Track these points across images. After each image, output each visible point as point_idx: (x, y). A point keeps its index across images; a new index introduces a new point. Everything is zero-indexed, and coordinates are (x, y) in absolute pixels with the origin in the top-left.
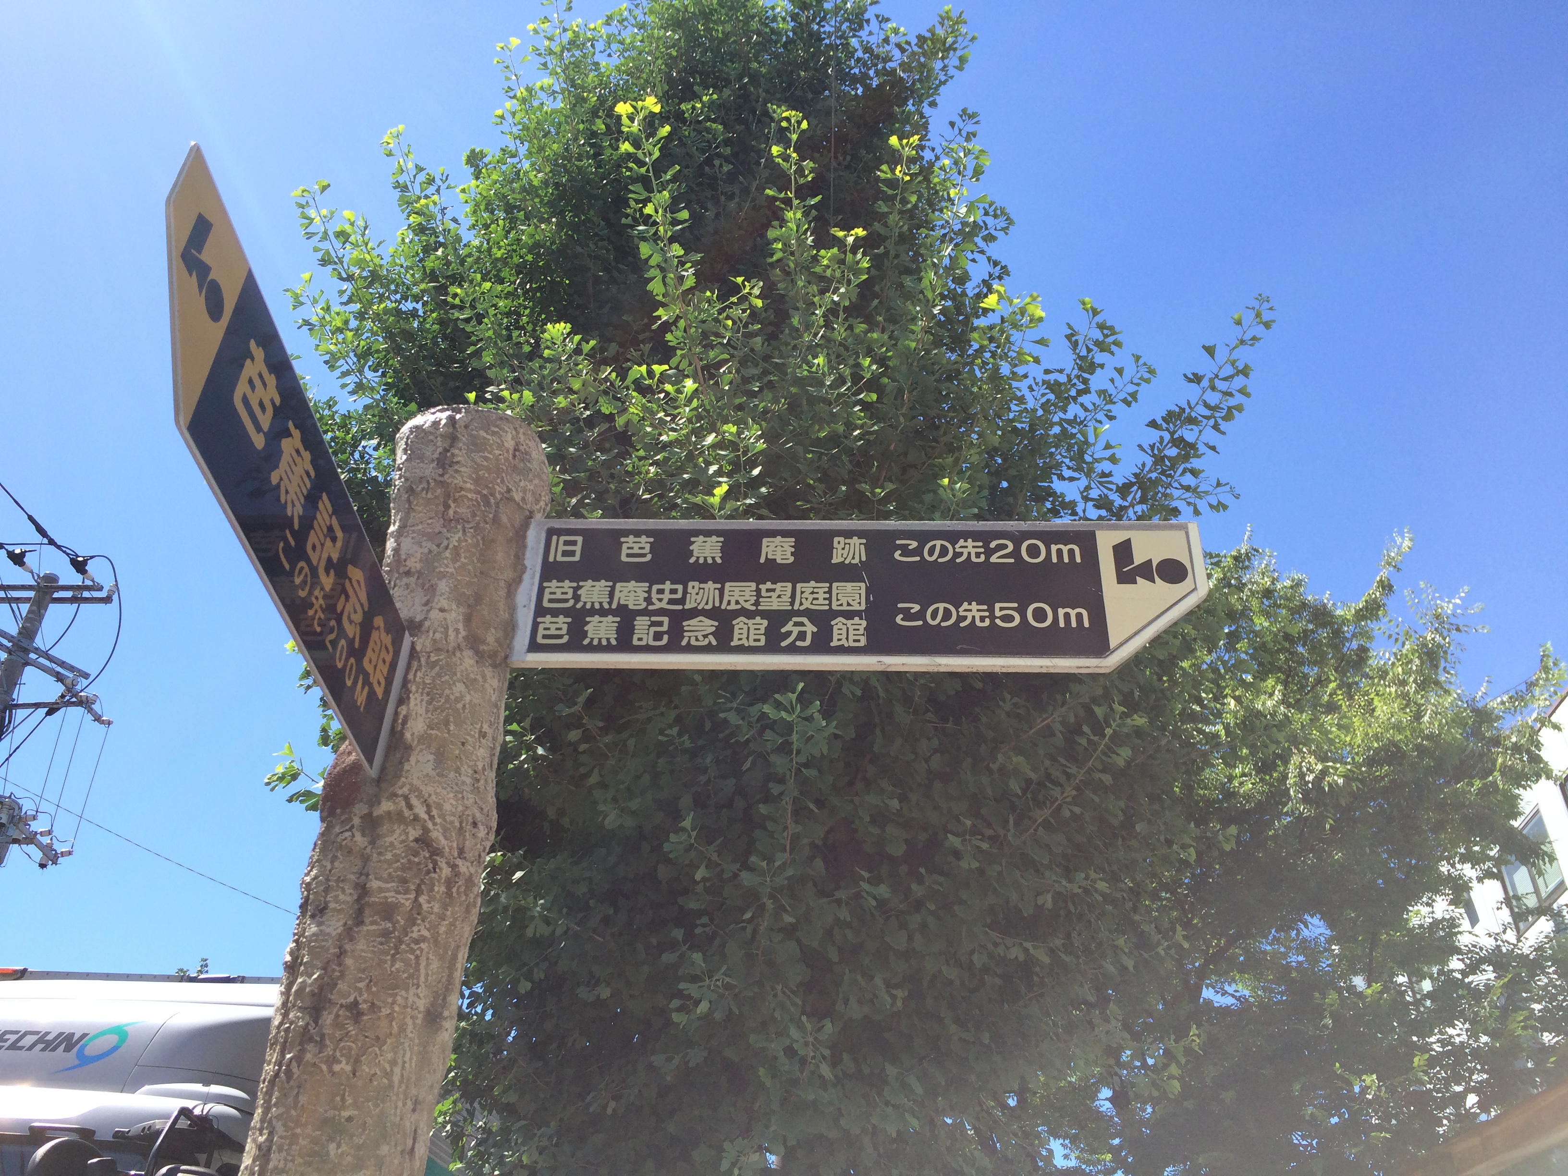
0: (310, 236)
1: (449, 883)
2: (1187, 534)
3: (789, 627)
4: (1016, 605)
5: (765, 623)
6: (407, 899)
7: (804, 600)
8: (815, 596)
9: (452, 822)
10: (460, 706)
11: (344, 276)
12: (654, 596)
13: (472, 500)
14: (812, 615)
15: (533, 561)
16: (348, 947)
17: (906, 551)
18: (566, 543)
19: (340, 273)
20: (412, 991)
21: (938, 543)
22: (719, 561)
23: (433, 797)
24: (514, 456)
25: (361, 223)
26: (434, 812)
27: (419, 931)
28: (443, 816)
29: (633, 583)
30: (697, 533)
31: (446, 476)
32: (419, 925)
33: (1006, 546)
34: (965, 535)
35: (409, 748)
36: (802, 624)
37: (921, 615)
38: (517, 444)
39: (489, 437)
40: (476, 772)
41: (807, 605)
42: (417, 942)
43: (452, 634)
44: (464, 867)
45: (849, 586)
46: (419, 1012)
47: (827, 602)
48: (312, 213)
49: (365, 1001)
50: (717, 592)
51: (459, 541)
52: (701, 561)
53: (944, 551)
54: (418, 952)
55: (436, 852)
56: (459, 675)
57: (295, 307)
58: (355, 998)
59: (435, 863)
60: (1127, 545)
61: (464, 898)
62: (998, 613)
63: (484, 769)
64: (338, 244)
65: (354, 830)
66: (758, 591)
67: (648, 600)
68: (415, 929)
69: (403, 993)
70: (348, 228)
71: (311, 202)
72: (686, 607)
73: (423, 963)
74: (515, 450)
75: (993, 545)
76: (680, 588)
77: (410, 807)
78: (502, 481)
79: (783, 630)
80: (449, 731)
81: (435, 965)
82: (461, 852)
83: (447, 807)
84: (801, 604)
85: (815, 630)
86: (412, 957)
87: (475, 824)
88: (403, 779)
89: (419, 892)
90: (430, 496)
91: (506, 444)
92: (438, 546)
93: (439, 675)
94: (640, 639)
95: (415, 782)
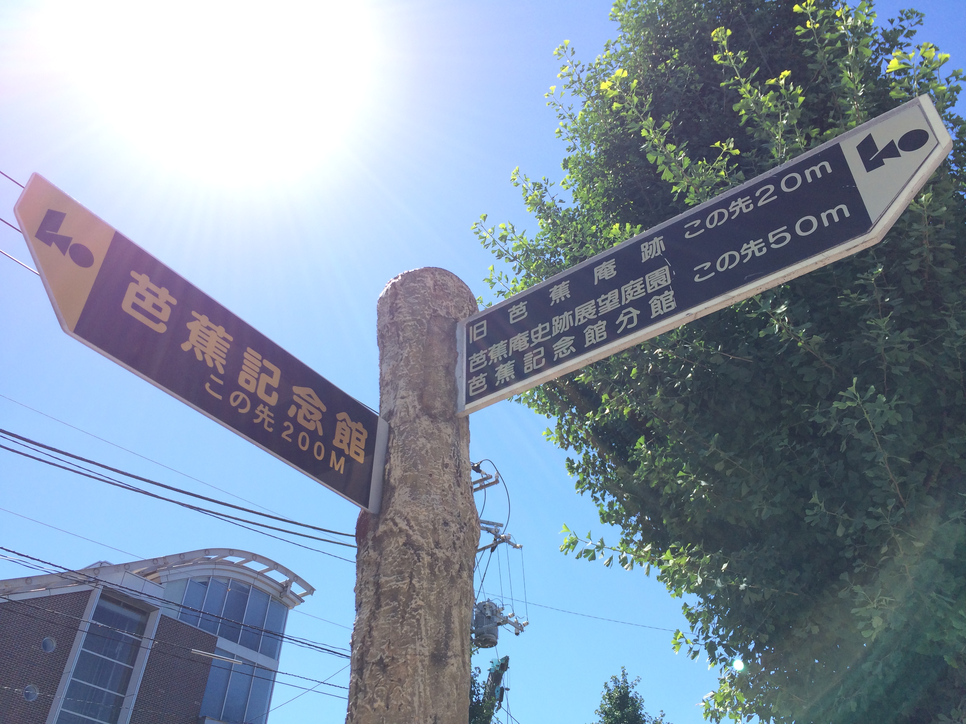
0: (487, 246)
1: (431, 567)
2: (920, 106)
3: (621, 318)
4: (785, 227)
5: (605, 323)
6: (404, 584)
7: (628, 296)
8: (635, 290)
9: (426, 527)
10: (423, 452)
11: (512, 259)
12: (533, 336)
13: (412, 326)
14: (634, 304)
15: (462, 348)
16: (373, 624)
17: (693, 230)
18: (478, 328)
19: (509, 258)
20: (418, 644)
21: (716, 213)
22: (568, 296)
23: (411, 514)
24: (435, 290)
25: (510, 227)
26: (413, 523)
27: (416, 602)
28: (419, 524)
29: (519, 334)
30: (552, 285)
31: (394, 319)
32: (415, 598)
33: (768, 190)
34: (734, 198)
35: (393, 489)
36: (630, 312)
37: (713, 268)
38: (435, 282)
39: (416, 285)
40: (443, 491)
41: (630, 298)
42: (416, 610)
43: (411, 410)
44: (440, 553)
45: (657, 272)
46: (426, 657)
47: (644, 290)
48: (484, 234)
49: (387, 657)
50: (571, 317)
51: (409, 353)
52: (558, 302)
53: (721, 215)
54: (418, 617)
55: (418, 549)
56: (420, 434)
58: (381, 657)
59: (419, 556)
60: (869, 139)
61: (445, 574)
62: (772, 240)
63: (450, 486)
64: (502, 243)
65: (369, 549)
66: (597, 304)
67: (530, 341)
68: (413, 602)
69: (412, 646)
70: (505, 233)
72: (553, 335)
73: (422, 622)
74: (435, 286)
75: (757, 194)
76: (547, 325)
77: (396, 524)
78: (429, 307)
79: (617, 323)
80: (418, 470)
81: (432, 622)
82: (437, 545)
83: (421, 517)
84: (626, 299)
85: (638, 312)
86: (414, 621)
87: (446, 524)
88: (391, 508)
89: (411, 577)
90: (390, 334)
91: (427, 285)
92: (397, 361)
93: (407, 437)
94: (528, 368)
95: (398, 508)
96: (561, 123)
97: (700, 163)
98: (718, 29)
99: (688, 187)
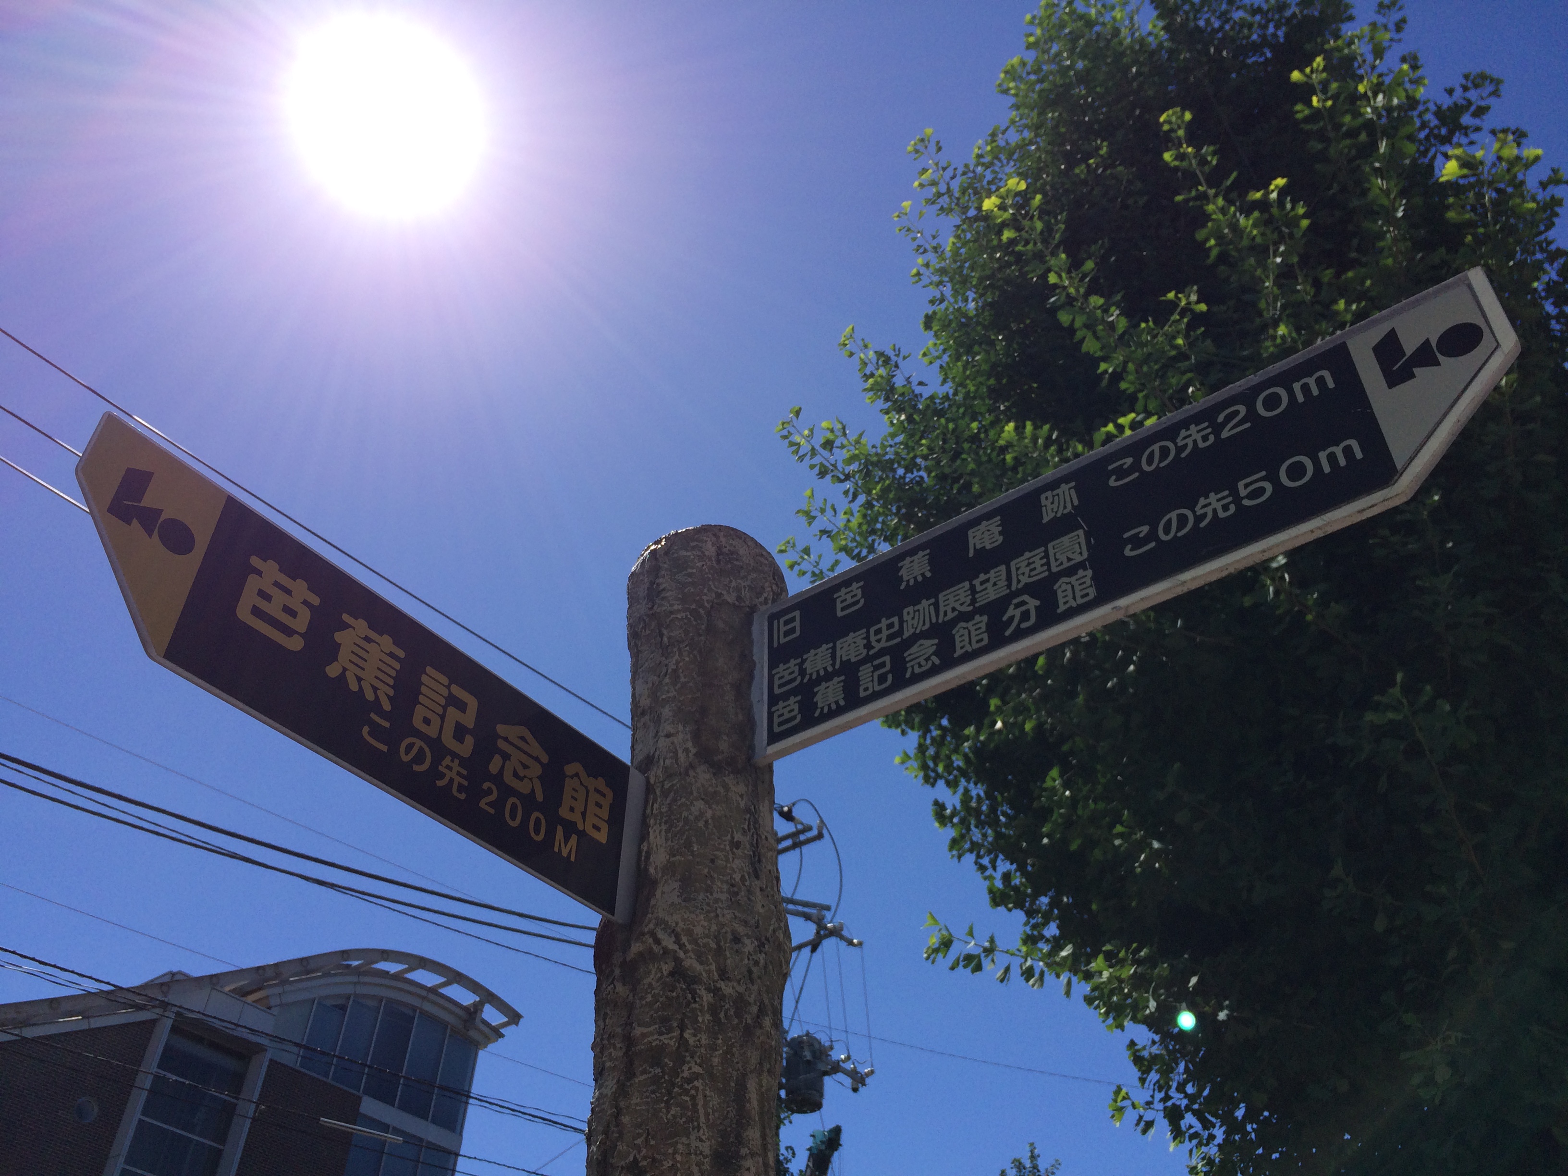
0: (801, 458)
1: (714, 1010)
2: (1470, 287)
3: (1011, 612)
4: (1263, 473)
5: (985, 618)
6: (671, 1039)
7: (1021, 577)
8: (1032, 566)
9: (705, 945)
10: (701, 824)
11: (842, 477)
12: (873, 638)
13: (682, 619)
14: (1031, 589)
15: (761, 656)
16: (622, 1104)
17: (1121, 473)
18: (786, 623)
19: (838, 477)
20: (693, 1137)
21: (1156, 447)
22: (928, 574)
23: (681, 924)
24: (718, 562)
25: (839, 426)
26: (684, 939)
27: (690, 1069)
28: (695, 941)
29: (852, 635)
30: (902, 557)
31: (655, 608)
32: (689, 1062)
33: (1237, 413)
34: (1185, 424)
35: (654, 883)
36: (1024, 603)
37: (1152, 535)
38: (719, 548)
39: (689, 554)
40: (733, 885)
41: (1025, 580)
42: (689, 1081)
43: (682, 756)
44: (727, 989)
45: (1065, 540)
46: (705, 1157)
47: (1045, 568)
48: (797, 438)
49: (645, 1158)
50: (932, 607)
51: (677, 663)
52: (912, 582)
53: (1165, 452)
54: (693, 1092)
55: (692, 980)
56: (695, 794)
57: (810, 524)
58: (635, 1158)
59: (694, 993)
60: (1391, 338)
61: (736, 1021)
62: (1243, 492)
63: (743, 879)
64: (826, 453)
65: (615, 982)
66: (973, 589)
67: (868, 646)
68: (686, 1067)
69: (684, 1140)
70: (830, 436)
71: (792, 430)
72: (904, 637)
73: (700, 1102)
74: (718, 555)
75: (1221, 418)
76: (895, 620)
77: (658, 942)
78: (710, 590)
79: (1005, 618)
80: (692, 852)
81: (715, 1101)
82: (723, 974)
83: (698, 930)
84: (1019, 581)
85: (1038, 603)
86: (687, 1098)
87: (737, 939)
88: (650, 916)
89: (682, 1028)
90: (648, 632)
91: (707, 553)
92: (659, 676)
93: (675, 800)
94: (866, 689)
95: (661, 914)
96: (920, 261)
97: (1143, 325)
98: (1170, 112)
99: (1125, 363)
